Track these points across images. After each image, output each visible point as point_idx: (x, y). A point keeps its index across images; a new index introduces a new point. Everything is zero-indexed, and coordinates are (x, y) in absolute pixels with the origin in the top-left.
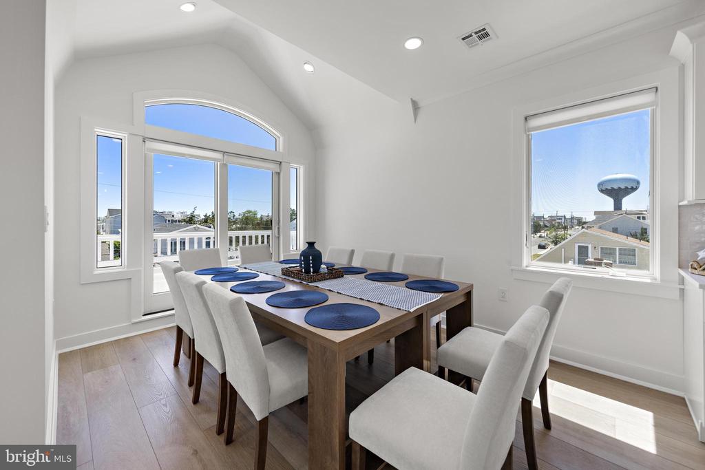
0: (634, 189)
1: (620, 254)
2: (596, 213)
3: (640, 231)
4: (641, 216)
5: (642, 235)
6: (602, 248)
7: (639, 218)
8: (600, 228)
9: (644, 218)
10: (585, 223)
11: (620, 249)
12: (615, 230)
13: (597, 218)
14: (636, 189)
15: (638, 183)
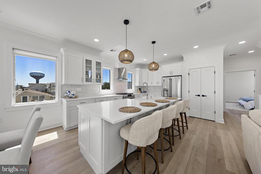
0: (43, 77)
1: (39, 98)
2: (29, 84)
3: (45, 90)
4: (45, 85)
5: (46, 91)
6: (33, 97)
7: (45, 86)
8: (31, 89)
9: (46, 86)
10: (24, 88)
11: (39, 96)
12: (37, 90)
13: (29, 86)
14: (44, 77)
15: (44, 75)
